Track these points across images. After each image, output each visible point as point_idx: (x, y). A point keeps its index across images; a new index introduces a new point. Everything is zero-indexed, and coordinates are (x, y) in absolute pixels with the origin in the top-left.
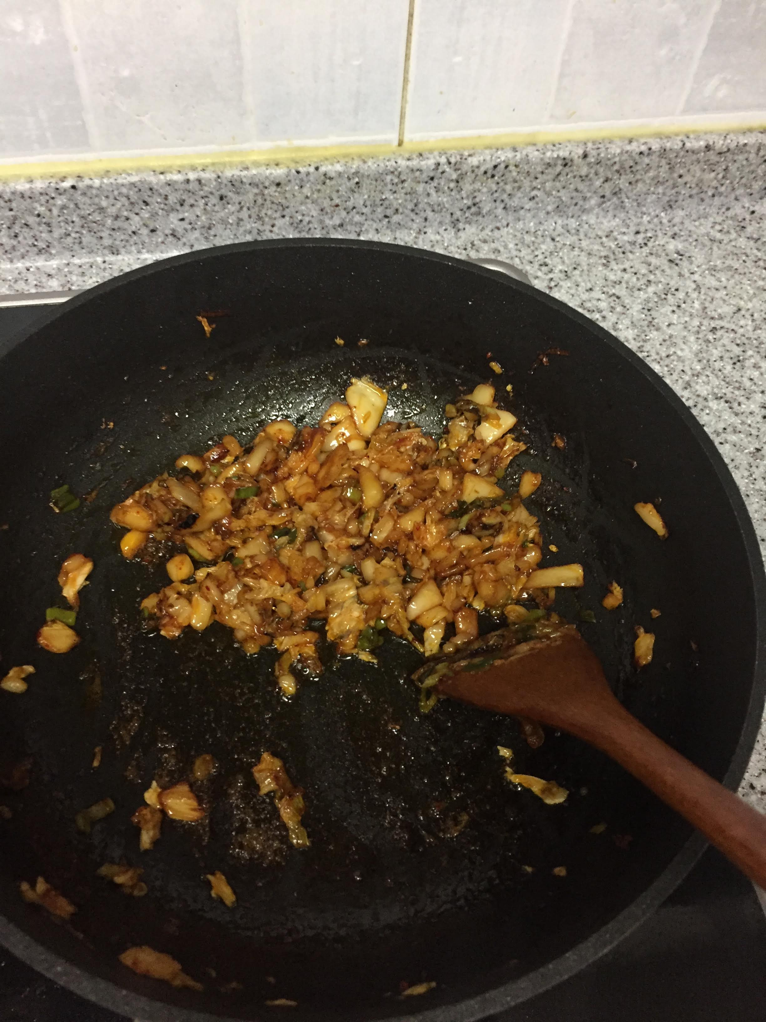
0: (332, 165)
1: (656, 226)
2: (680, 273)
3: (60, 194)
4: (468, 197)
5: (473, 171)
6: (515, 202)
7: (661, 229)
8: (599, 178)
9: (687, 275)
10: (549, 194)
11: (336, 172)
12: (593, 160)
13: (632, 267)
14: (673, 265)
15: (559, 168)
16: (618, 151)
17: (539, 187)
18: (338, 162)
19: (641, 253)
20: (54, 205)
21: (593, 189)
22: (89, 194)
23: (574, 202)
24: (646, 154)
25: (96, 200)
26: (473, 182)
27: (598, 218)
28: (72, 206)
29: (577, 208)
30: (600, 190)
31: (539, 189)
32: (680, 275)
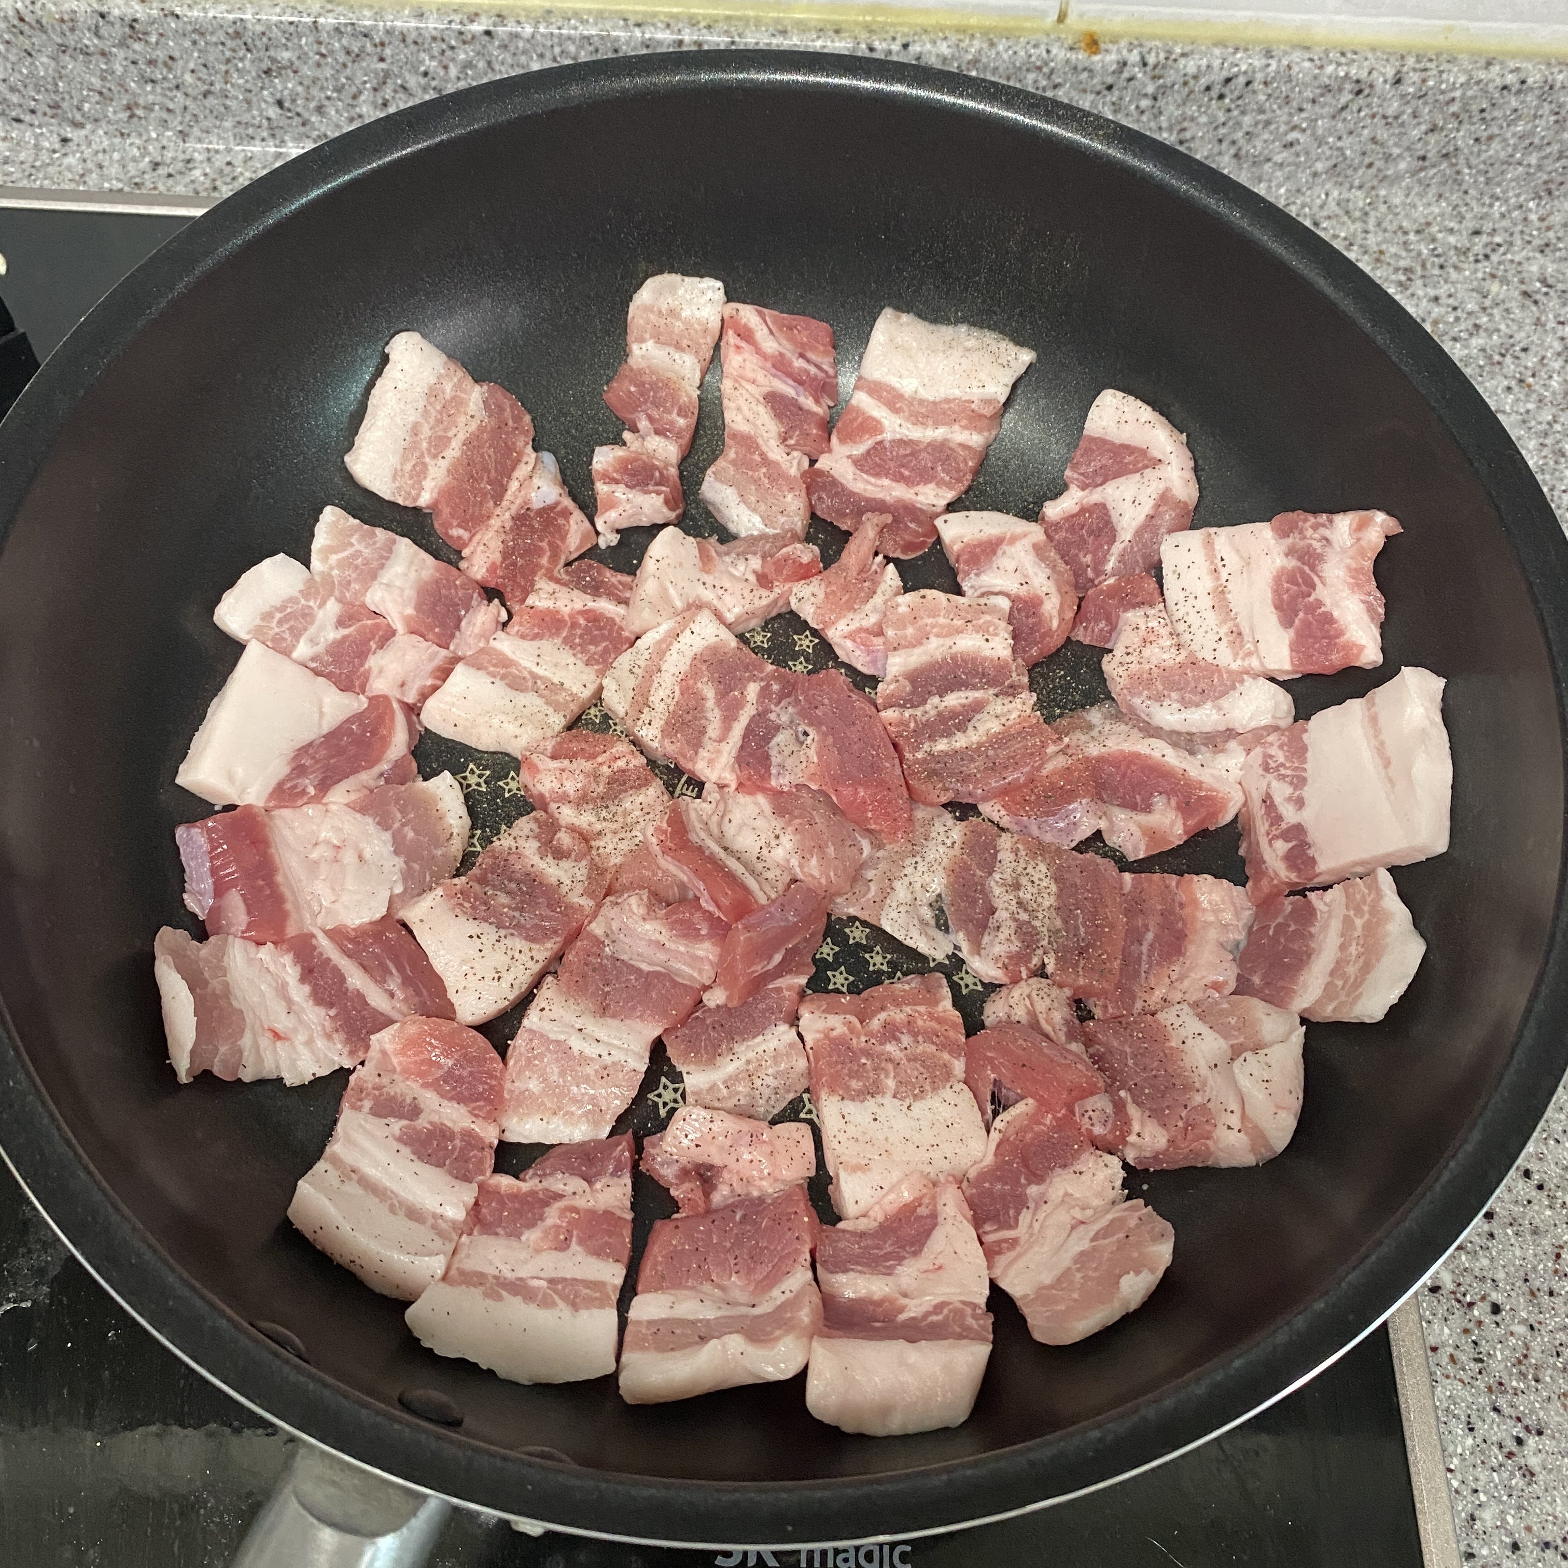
0: (934, 42)
1: (1515, 224)
2: (1538, 319)
3: (465, 43)
4: (1170, 129)
5: (1185, 84)
6: (1257, 147)
7: (1522, 232)
8: (1419, 124)
9: (1551, 324)
10: (1321, 142)
11: (938, 55)
12: (1411, 90)
13: (1450, 296)
14: (1528, 303)
15: (1346, 97)
16: (1462, 79)
17: (1304, 125)
18: (945, 38)
19: (1476, 271)
20: (453, 60)
21: (1405, 142)
22: (512, 49)
23: (1367, 161)
24: (1514, 90)
25: (523, 59)
26: (1184, 103)
27: (1407, 196)
28: (481, 65)
29: (1370, 171)
30: (1419, 146)
31: (1304, 130)
32: (1538, 322)
